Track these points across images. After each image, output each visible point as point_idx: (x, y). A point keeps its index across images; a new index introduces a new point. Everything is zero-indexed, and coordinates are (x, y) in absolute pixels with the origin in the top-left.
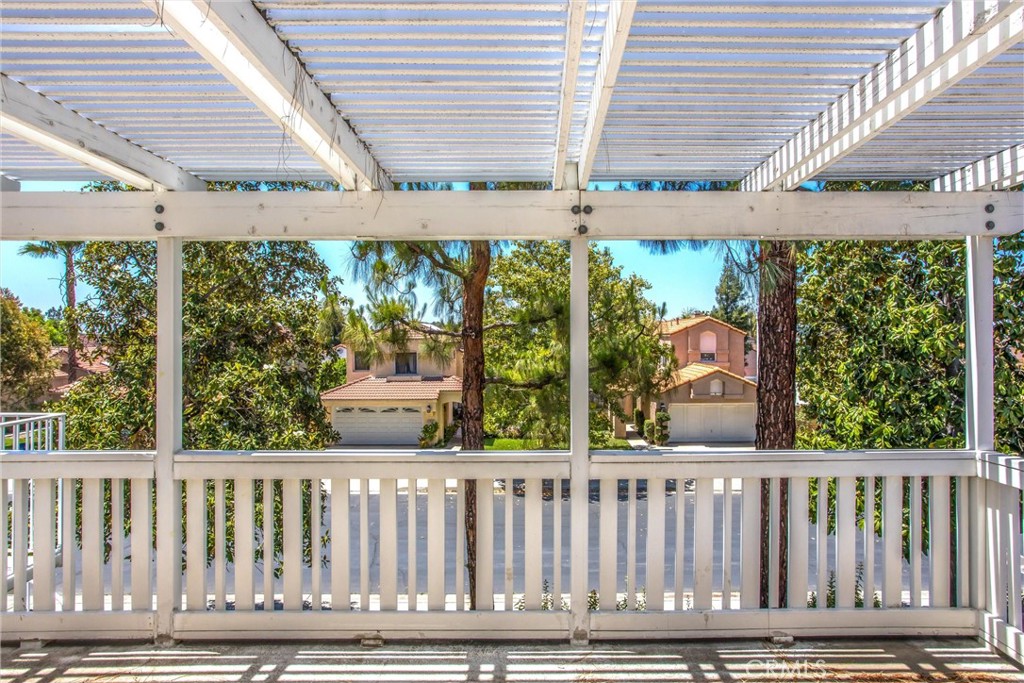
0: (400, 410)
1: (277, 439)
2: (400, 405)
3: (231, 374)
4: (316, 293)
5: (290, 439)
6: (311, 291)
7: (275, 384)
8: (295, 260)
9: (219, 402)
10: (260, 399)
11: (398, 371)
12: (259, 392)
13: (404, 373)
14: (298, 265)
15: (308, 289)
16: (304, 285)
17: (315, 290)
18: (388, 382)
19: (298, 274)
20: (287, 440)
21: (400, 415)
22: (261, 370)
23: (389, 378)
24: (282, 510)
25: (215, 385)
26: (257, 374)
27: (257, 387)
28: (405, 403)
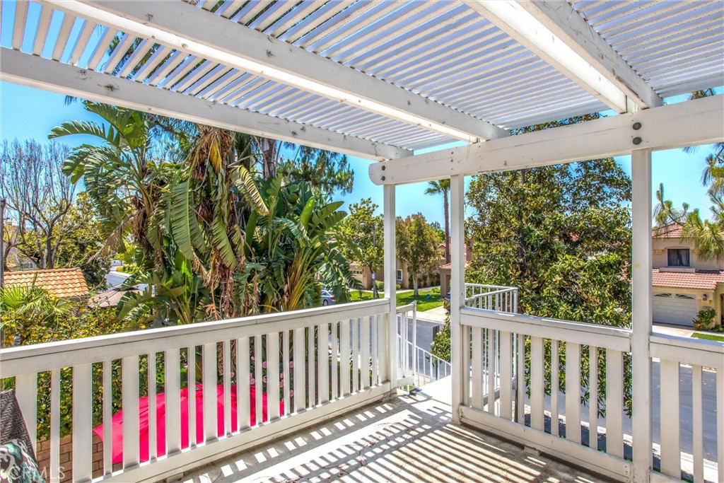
0: (673, 296)
1: (600, 312)
2: (674, 292)
3: (564, 262)
4: (620, 203)
5: (611, 313)
6: (615, 201)
7: (597, 271)
8: (604, 179)
9: (556, 281)
10: (586, 282)
11: (670, 264)
12: (584, 277)
13: (677, 265)
14: (607, 183)
15: (614, 200)
16: (610, 197)
17: (619, 200)
18: (660, 272)
19: (607, 189)
20: (609, 313)
21: (673, 299)
22: (585, 260)
23: (662, 269)
24: (605, 366)
25: (554, 271)
26: (582, 263)
27: (582, 272)
28: (680, 290)
